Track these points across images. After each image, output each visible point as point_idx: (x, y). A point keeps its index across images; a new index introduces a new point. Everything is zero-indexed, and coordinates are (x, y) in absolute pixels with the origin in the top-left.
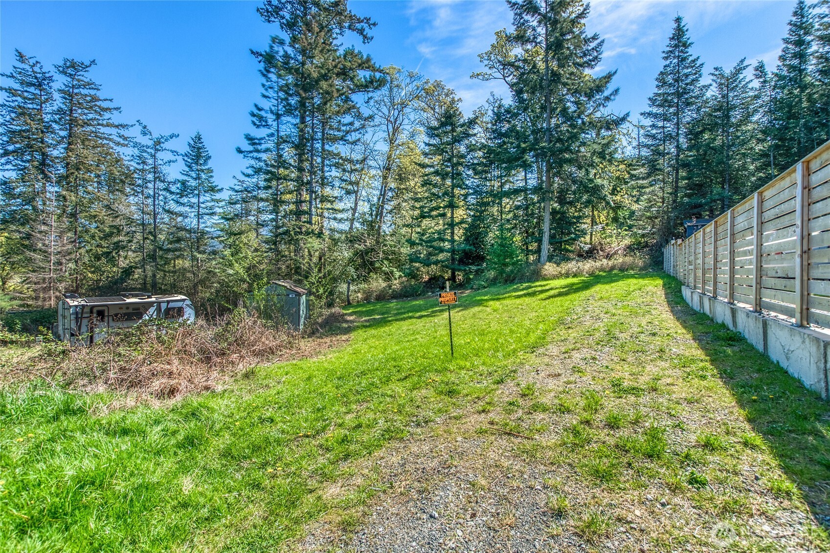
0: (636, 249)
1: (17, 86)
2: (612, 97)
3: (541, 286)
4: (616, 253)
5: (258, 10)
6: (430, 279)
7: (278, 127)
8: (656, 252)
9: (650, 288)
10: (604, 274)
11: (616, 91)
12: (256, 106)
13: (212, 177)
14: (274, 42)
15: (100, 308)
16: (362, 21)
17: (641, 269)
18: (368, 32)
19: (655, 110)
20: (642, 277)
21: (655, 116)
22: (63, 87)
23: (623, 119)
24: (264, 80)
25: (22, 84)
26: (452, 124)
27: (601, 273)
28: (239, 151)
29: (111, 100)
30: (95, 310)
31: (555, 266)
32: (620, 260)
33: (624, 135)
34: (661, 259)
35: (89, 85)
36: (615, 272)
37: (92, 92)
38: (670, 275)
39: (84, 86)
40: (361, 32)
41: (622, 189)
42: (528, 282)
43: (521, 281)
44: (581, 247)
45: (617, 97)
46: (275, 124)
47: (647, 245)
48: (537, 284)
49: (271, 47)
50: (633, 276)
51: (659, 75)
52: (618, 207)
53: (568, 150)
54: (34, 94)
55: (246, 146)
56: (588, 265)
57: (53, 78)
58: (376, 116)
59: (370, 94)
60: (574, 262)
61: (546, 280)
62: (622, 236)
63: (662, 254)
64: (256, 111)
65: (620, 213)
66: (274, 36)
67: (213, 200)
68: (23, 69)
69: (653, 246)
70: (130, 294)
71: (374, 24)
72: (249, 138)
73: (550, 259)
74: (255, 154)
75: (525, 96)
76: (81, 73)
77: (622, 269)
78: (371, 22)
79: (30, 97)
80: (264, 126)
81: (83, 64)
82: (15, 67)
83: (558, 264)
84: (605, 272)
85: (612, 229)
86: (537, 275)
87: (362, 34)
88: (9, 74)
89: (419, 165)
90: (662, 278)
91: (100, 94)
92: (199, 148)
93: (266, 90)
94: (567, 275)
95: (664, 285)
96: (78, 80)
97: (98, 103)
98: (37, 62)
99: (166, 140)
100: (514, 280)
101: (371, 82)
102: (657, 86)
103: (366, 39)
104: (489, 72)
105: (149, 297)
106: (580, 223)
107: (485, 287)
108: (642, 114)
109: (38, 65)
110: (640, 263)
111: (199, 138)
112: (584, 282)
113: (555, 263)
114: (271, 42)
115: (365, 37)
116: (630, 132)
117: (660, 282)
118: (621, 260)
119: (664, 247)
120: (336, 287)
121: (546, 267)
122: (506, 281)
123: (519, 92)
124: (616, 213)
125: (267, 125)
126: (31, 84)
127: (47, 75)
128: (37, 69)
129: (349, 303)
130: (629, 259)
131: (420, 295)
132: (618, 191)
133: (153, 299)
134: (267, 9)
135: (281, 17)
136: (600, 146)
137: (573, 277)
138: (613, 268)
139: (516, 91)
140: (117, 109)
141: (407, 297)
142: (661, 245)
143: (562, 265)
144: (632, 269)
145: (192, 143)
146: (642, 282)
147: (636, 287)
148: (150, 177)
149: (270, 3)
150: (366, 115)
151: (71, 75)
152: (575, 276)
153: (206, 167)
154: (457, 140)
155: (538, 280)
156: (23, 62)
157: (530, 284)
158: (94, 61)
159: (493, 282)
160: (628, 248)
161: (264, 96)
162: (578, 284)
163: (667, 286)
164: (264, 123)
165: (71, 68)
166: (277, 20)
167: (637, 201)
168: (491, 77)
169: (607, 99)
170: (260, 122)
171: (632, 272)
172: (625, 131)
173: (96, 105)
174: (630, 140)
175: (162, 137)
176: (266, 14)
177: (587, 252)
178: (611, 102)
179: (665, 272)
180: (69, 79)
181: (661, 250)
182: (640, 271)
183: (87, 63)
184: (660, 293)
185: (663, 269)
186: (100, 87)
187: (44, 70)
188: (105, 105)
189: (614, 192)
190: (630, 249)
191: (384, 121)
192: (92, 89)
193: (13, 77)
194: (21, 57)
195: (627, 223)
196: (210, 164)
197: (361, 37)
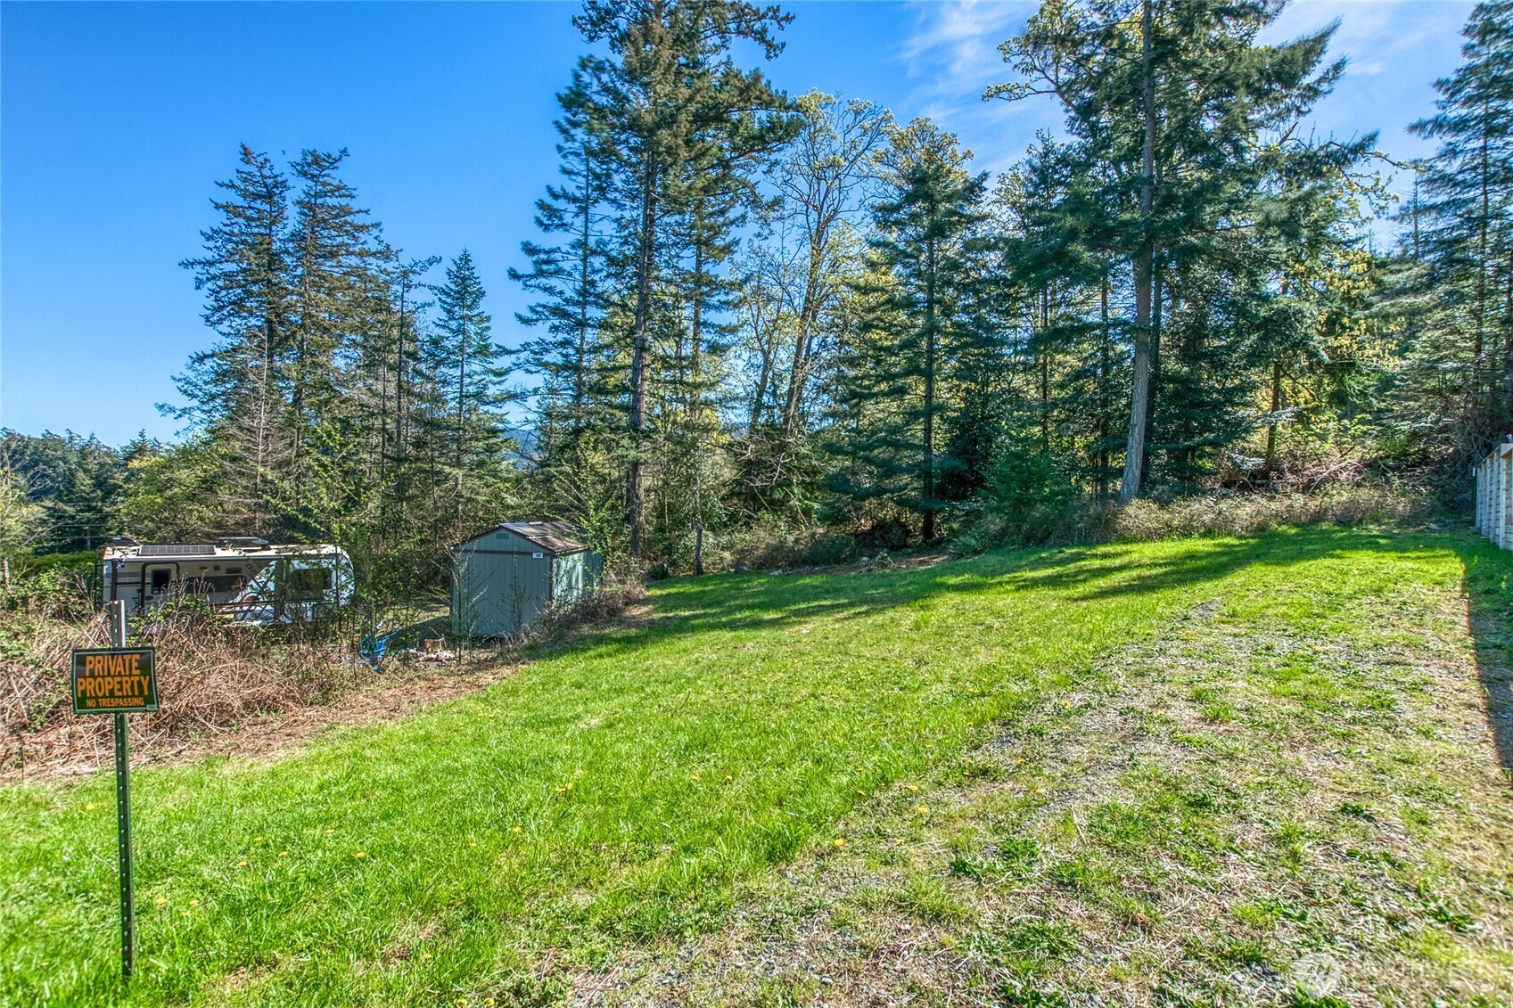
0: (1393, 469)
1: (239, 201)
2: (1324, 87)
3: (1105, 556)
4: (1333, 478)
5: (574, 22)
6: (873, 528)
7: (587, 227)
8: (1452, 476)
9: (1419, 590)
10: (1293, 531)
11: (1338, 67)
12: (549, 189)
13: (488, 328)
14: (584, 66)
15: (161, 567)
16: (764, 16)
17: (1404, 522)
18: (773, 32)
19: (1456, 112)
20: (1399, 546)
21: (1459, 126)
22: (303, 196)
23: (1360, 149)
24: (560, 139)
25: (244, 197)
26: (928, 197)
27: (1284, 527)
28: (514, 275)
29: (367, 212)
30: (149, 570)
31: (1154, 507)
32: (1340, 496)
33: (1365, 192)
34: (1468, 495)
35: (339, 190)
36: (1325, 526)
37: (343, 201)
38: (1495, 546)
39: (331, 191)
40: (761, 36)
41: (1356, 321)
42: (1081, 544)
43: (1065, 540)
44: (1234, 463)
45: (1337, 85)
46: (580, 221)
47: (1424, 460)
48: (1101, 550)
49: (577, 77)
50: (1371, 544)
51: (1474, 16)
52: (1343, 366)
53: (1192, 223)
54: (259, 211)
55: (526, 265)
56: (1246, 509)
57: (288, 184)
58: (787, 199)
59: (773, 157)
60: (1210, 501)
61: (1126, 541)
62: (1354, 437)
63: (1473, 482)
64: (549, 200)
65: (1353, 383)
66: (585, 56)
67: (487, 371)
68: (249, 174)
69: (1443, 460)
70: (230, 541)
71: (788, 18)
72: (530, 250)
73: (1145, 487)
74: (543, 281)
75: (1105, 119)
76: (327, 172)
77: (1345, 520)
78: (782, 14)
79: (255, 216)
80: (558, 226)
81: (329, 156)
82: (238, 172)
83: (1163, 504)
84: (1296, 525)
85: (1328, 421)
86: (1104, 529)
87: (763, 40)
88: (227, 182)
89: (857, 288)
90: (1465, 553)
91: (355, 205)
92: (464, 279)
93: (565, 156)
94: (1186, 532)
95: (1470, 581)
96: (324, 184)
97: (349, 218)
98: (266, 160)
99: (424, 268)
100: (1046, 538)
101: (772, 129)
102: (1468, 49)
103: (772, 49)
104: (1023, 79)
105: (265, 548)
106: (1234, 404)
107: (976, 552)
108: (1413, 128)
109: (268, 165)
110: (1403, 506)
111: (466, 259)
112: (1228, 551)
113: (1156, 500)
114: (578, 68)
115: (769, 45)
116: (1381, 184)
117: (1454, 567)
118: (1345, 497)
119: (1478, 464)
120: (680, 537)
121: (1130, 510)
122: (1028, 540)
123: (1086, 111)
124: (1341, 382)
125: (563, 225)
126: (256, 196)
127: (280, 179)
128: (266, 172)
129: (699, 571)
130: (1366, 495)
131: (845, 560)
132: (1343, 327)
133: (272, 553)
134: (591, 17)
135: (612, 27)
136: (1284, 206)
137: (1203, 536)
138: (1318, 517)
139: (1077, 109)
140: (376, 225)
141: (816, 564)
142: (1470, 459)
143: (1173, 506)
144: (1378, 521)
145: (454, 268)
146: (1392, 564)
147: (1365, 582)
148: (395, 333)
149: (593, 4)
150: (768, 198)
151: (313, 176)
152: (1209, 533)
153: (476, 312)
154: (939, 231)
155: (1105, 542)
156: (248, 162)
157: (1082, 550)
158: (345, 150)
159: (997, 542)
160: (1367, 466)
161: (565, 171)
162: (1209, 554)
163: (1481, 587)
164: (556, 221)
165: (314, 165)
166: (604, 34)
167: (1402, 351)
168: (1028, 91)
169: (1313, 92)
170: (550, 218)
171: (1374, 529)
172: (1369, 184)
173: (346, 222)
174: (1383, 203)
175: (416, 264)
176: (589, 27)
177: (1254, 475)
178: (1320, 100)
179: (1478, 532)
180: (311, 183)
181: (1467, 472)
182: (1399, 525)
183: (336, 155)
184: (1453, 611)
185: (1472, 523)
186: (354, 193)
187: (275, 172)
188: (359, 220)
189: (1332, 325)
190: (1374, 469)
191: (801, 207)
192: (344, 196)
193: (233, 186)
194: (246, 154)
195: (1370, 405)
196: (484, 306)
197: (763, 47)
